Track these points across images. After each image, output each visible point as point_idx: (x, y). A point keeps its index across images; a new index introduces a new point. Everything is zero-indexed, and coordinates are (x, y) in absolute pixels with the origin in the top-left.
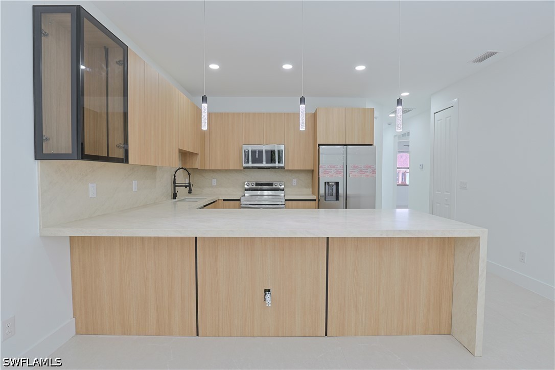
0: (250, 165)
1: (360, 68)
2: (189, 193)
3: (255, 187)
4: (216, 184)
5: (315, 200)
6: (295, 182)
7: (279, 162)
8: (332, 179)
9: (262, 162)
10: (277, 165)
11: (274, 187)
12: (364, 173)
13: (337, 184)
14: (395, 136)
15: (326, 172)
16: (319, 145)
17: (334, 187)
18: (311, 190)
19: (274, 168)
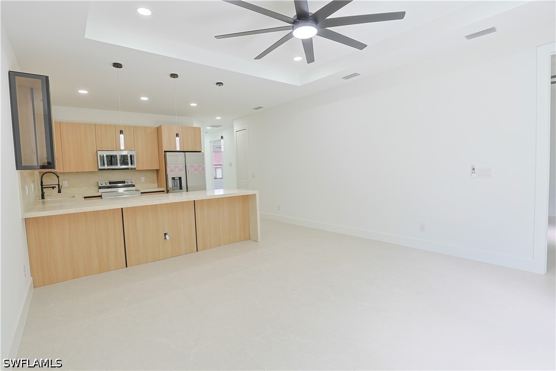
0: (106, 167)
1: (193, 105)
2: (59, 192)
3: (108, 185)
4: (67, 185)
5: (164, 191)
6: (143, 179)
7: (131, 164)
8: (177, 176)
9: (117, 164)
10: (130, 166)
11: (126, 184)
12: (197, 170)
13: (180, 178)
14: (210, 142)
15: (172, 171)
16: (165, 152)
17: (178, 180)
18: (157, 184)
19: (128, 169)
